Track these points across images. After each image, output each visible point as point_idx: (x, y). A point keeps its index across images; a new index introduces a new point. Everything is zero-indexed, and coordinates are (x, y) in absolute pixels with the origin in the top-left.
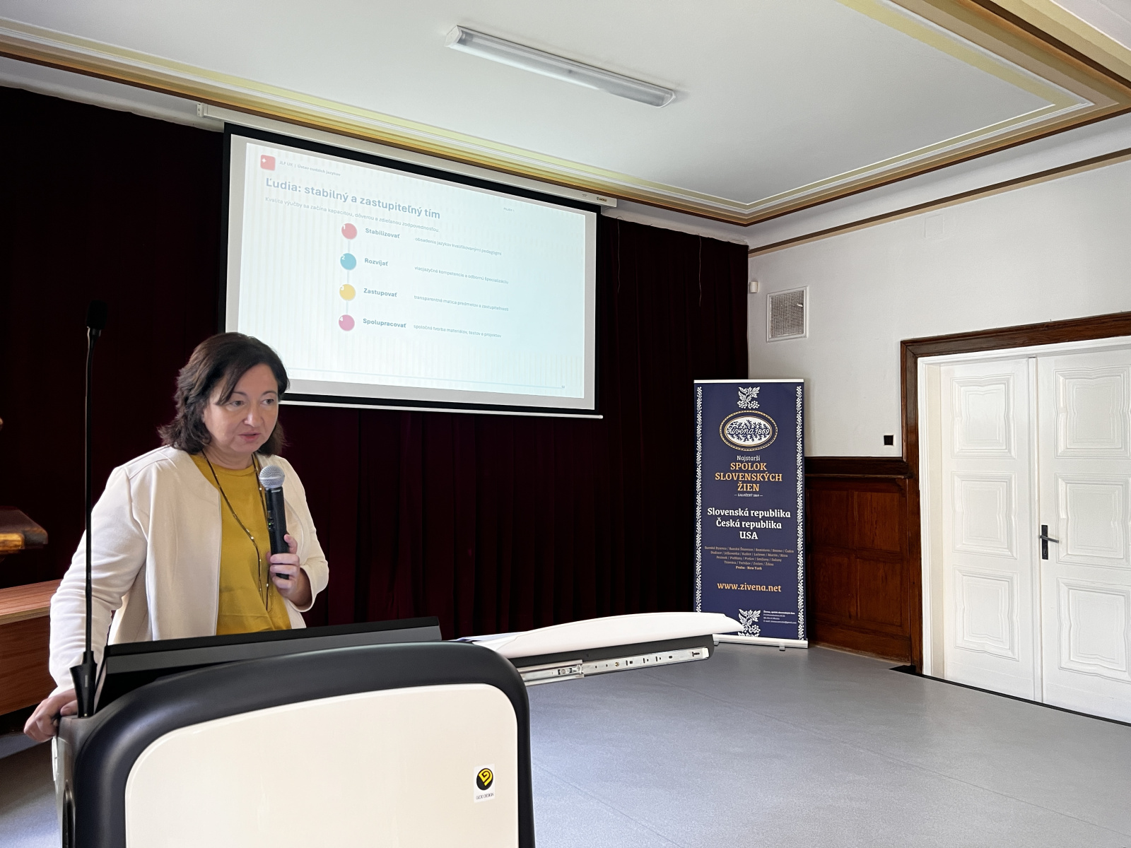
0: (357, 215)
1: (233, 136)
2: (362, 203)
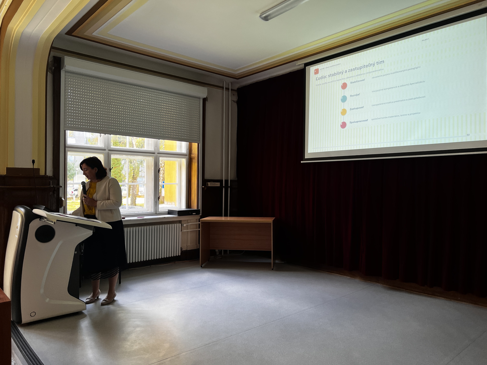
0: (347, 78)
1: (307, 67)
2: (349, 72)
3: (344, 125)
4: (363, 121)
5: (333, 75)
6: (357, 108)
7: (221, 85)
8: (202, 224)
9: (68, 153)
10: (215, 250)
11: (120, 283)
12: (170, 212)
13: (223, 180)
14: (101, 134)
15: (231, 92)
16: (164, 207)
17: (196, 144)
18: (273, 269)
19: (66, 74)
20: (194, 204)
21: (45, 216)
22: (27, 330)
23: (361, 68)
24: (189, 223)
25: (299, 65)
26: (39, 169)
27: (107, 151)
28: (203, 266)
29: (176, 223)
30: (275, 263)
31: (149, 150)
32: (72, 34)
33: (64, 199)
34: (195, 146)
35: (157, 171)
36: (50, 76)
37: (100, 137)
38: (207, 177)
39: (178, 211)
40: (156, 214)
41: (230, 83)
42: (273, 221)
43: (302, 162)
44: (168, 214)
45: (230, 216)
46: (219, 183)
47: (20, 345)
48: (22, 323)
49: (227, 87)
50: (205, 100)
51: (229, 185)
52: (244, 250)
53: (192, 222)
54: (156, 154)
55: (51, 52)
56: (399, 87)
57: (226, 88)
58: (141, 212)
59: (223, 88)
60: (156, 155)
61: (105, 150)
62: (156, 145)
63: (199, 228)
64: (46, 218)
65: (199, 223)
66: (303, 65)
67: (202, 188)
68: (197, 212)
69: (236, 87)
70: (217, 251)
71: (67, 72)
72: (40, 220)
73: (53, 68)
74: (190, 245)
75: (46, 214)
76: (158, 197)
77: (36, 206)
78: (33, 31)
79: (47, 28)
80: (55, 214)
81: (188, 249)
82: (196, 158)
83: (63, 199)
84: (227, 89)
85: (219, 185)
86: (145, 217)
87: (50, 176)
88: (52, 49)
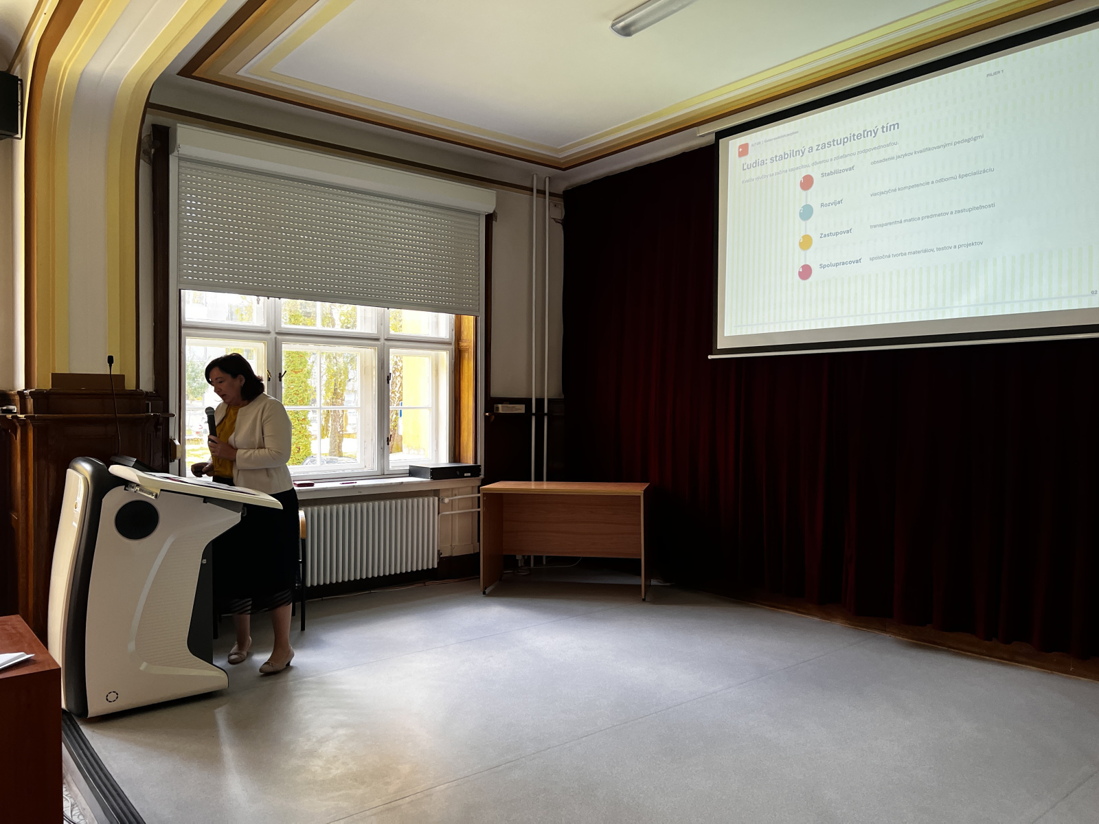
0: (813, 164)
1: (720, 140)
2: (817, 150)
3: (806, 272)
4: (850, 262)
5: (781, 158)
6: (837, 234)
7: (528, 184)
8: (485, 499)
9: (187, 340)
10: (515, 556)
11: (303, 629)
12: (413, 472)
13: (531, 399)
14: (260, 297)
15: (549, 199)
16: (399, 460)
17: (472, 318)
18: (644, 600)
19: (180, 164)
20: (467, 452)
21: (136, 480)
22: (100, 732)
23: (846, 140)
24: (456, 495)
25: (702, 137)
26: (124, 376)
27: (273, 335)
28: (487, 591)
29: (427, 496)
30: (650, 586)
31: (366, 332)
32: (193, 74)
33: (180, 442)
34: (468, 322)
35: (385, 379)
36: (145, 168)
37: (258, 303)
38: (496, 392)
39: (431, 469)
40: (383, 475)
41: (547, 179)
42: (644, 491)
43: (710, 357)
44: (410, 476)
45: (547, 480)
46: (524, 406)
47: (85, 764)
48: (89, 716)
49: (541, 188)
50: (490, 218)
51: (546, 411)
52: (579, 558)
53: (463, 493)
54: (382, 341)
55: (147, 116)
56: (933, 182)
57: (538, 191)
58: (350, 471)
59: (531, 190)
60: (382, 343)
61: (268, 333)
62: (381, 321)
63: (479, 507)
64: (138, 485)
65: (479, 495)
66: (713, 137)
67: (486, 416)
68: (474, 471)
69: (561, 187)
70: (519, 557)
71: (180, 159)
72: (125, 489)
73: (153, 151)
74: (458, 546)
75: (138, 476)
76: (388, 438)
77: (117, 459)
78: (106, 68)
79: (136, 63)
80: (158, 477)
81: (454, 555)
82: (472, 350)
83: (177, 442)
84: (541, 192)
85: (523, 411)
86: (360, 483)
87: (147, 392)
88: (148, 109)
